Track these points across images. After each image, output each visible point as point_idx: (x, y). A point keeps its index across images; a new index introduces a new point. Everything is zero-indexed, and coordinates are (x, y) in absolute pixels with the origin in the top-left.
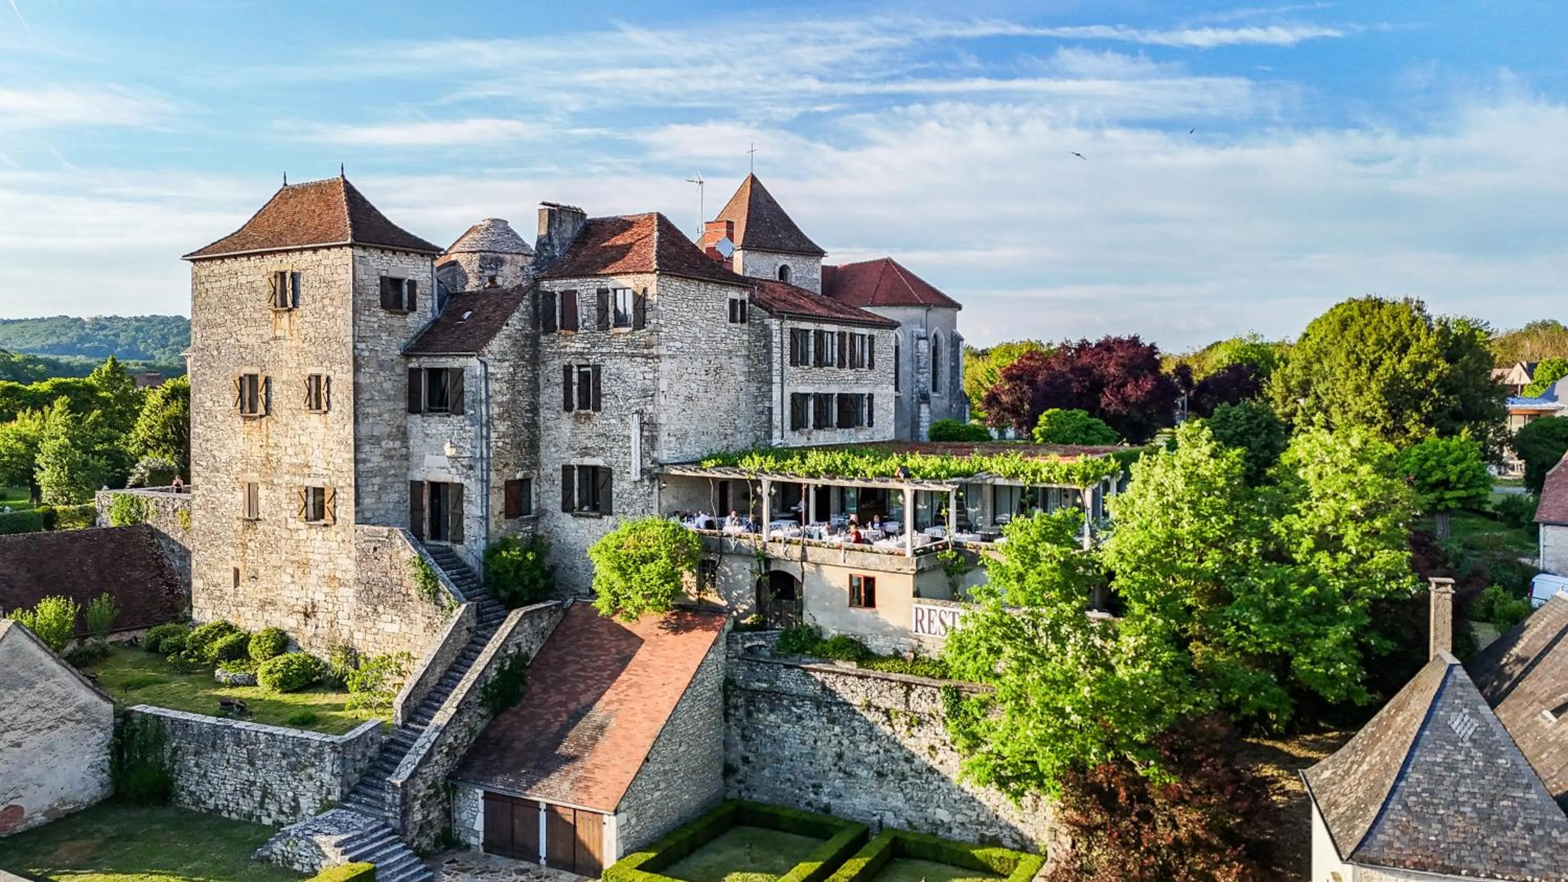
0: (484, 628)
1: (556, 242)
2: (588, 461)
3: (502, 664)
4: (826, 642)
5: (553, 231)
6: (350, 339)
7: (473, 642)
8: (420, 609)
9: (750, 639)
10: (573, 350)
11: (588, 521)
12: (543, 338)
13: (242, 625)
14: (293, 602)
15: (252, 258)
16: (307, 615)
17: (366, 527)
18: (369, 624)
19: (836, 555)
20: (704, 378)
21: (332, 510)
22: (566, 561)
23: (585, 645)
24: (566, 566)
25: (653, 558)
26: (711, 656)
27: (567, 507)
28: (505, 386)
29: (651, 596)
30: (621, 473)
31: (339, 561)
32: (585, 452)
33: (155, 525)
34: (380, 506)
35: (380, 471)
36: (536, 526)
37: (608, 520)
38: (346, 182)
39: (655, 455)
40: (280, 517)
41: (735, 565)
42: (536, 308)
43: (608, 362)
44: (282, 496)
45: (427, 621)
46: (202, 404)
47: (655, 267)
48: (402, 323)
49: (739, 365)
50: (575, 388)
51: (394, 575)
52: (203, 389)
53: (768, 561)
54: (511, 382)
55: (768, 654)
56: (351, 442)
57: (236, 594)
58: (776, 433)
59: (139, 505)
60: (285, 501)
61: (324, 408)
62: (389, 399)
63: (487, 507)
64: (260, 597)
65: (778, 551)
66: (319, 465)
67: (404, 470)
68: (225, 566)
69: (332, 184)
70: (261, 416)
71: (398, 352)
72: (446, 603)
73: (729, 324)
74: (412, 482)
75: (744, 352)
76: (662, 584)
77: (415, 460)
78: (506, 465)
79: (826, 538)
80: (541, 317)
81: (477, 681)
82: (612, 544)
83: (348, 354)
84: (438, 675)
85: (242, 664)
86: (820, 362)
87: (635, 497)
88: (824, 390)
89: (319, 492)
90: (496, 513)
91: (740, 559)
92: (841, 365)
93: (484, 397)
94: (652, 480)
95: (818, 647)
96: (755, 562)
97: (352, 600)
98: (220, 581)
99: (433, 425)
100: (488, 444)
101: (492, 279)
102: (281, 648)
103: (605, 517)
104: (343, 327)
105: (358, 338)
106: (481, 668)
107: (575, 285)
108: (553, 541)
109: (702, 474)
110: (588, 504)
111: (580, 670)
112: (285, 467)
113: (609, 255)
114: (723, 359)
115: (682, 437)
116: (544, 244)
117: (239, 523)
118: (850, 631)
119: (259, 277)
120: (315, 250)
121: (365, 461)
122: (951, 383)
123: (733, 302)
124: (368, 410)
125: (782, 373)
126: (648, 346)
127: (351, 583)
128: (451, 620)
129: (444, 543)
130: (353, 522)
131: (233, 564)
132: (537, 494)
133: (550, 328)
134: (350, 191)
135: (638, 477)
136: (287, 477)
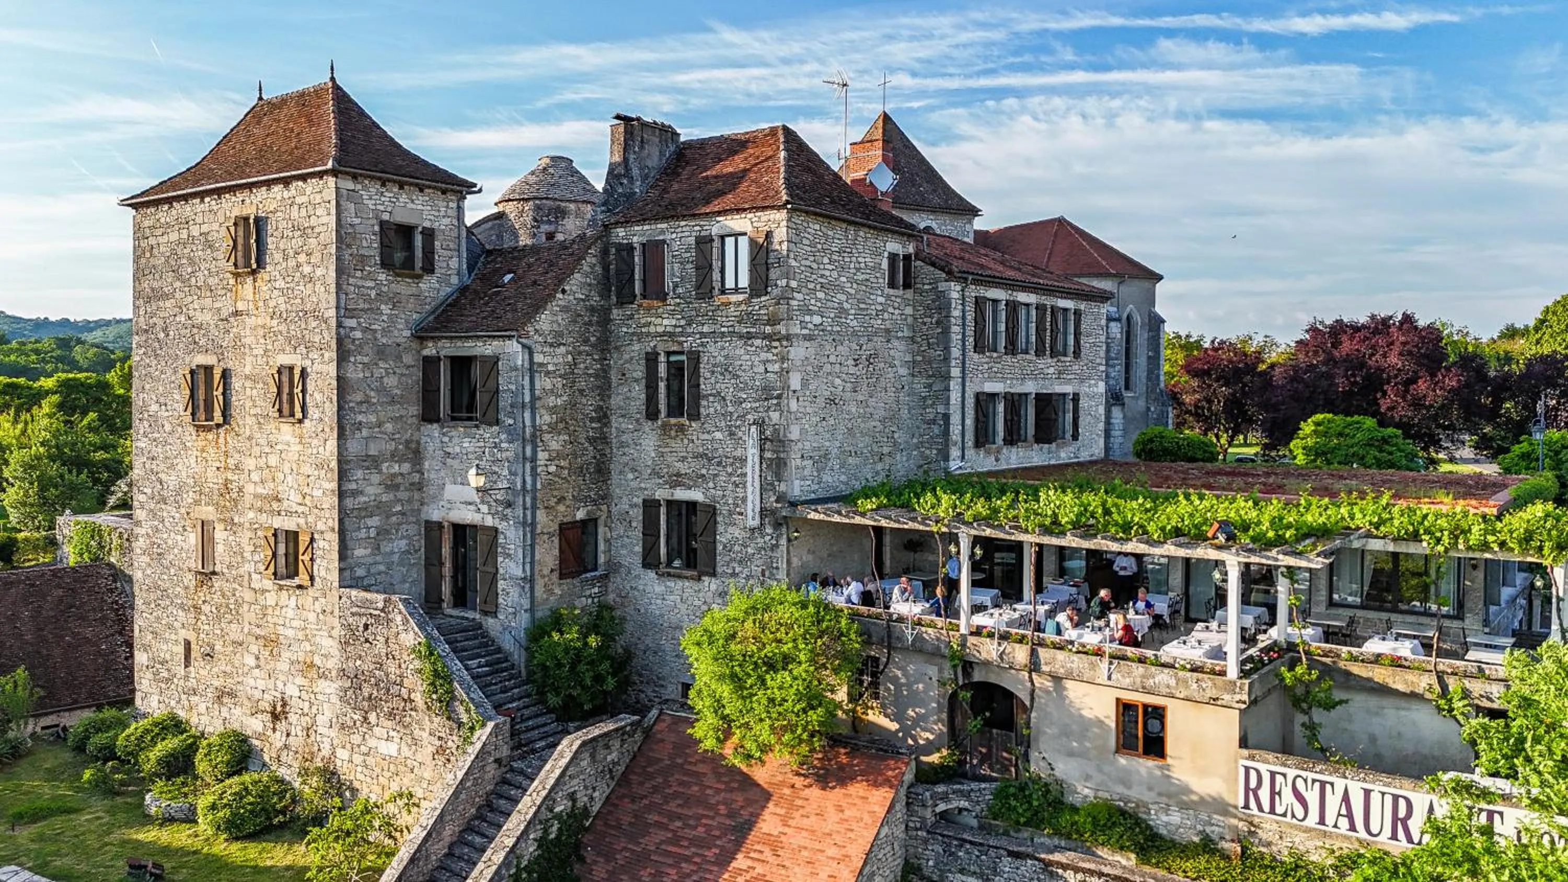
0: (522, 758)
1: (635, 172)
2: (681, 494)
3: (546, 831)
4: (1074, 809)
5: (632, 157)
6: (332, 313)
7: (504, 781)
8: (427, 724)
9: (945, 798)
10: (660, 329)
11: (680, 583)
12: (616, 313)
13: (194, 720)
14: (257, 694)
15: (207, 199)
16: (275, 717)
17: (354, 593)
18: (356, 739)
19: (1093, 666)
20: (852, 370)
21: (308, 564)
22: (648, 641)
23: (676, 795)
24: (648, 648)
25: (787, 660)
26: (885, 830)
27: (650, 561)
28: (559, 382)
29: (784, 729)
30: (731, 513)
31: (318, 639)
32: (677, 480)
33: (118, 565)
34: (378, 558)
35: (380, 508)
36: (604, 593)
37: (711, 585)
38: (337, 88)
39: (783, 487)
40: (241, 571)
41: (911, 668)
42: (606, 268)
43: (711, 348)
44: (245, 541)
45: (438, 743)
46: (145, 406)
47: (785, 198)
48: (413, 290)
49: (899, 351)
50: (662, 385)
51: (392, 667)
52: (147, 387)
53: (968, 666)
54: (569, 376)
55: (974, 823)
56: (334, 464)
57: (186, 678)
58: (955, 452)
59: (101, 537)
60: (249, 548)
61: (299, 415)
62: (393, 402)
63: (532, 563)
64: (216, 683)
65: (989, 650)
66: (292, 499)
67: (416, 506)
68: (173, 637)
69: (318, 92)
70: (218, 426)
71: (407, 333)
72: (464, 718)
73: (887, 290)
74: (427, 522)
75: (907, 333)
76: (805, 711)
77: (432, 490)
78: (561, 500)
79: (1071, 633)
80: (613, 280)
81: (506, 863)
82: (719, 629)
83: (330, 337)
84: (448, 840)
85: (184, 784)
86: (1012, 348)
87: (750, 551)
88: (1018, 389)
89: (292, 537)
90: (546, 571)
91: (920, 658)
92: (1040, 353)
93: (527, 399)
94: (777, 525)
95: (1065, 819)
96: (947, 665)
97: (335, 699)
98: (168, 657)
99: (455, 440)
100: (534, 469)
101: (550, 236)
102: (240, 762)
103: (706, 579)
104: (323, 296)
105: (344, 311)
106: (510, 842)
107: (662, 232)
108: (630, 610)
109: (858, 520)
110: (679, 556)
111: (669, 842)
112: (248, 499)
113: (712, 188)
114: (879, 341)
115: (821, 460)
116: (619, 176)
117: (190, 576)
118: (1116, 792)
119: (215, 226)
120: (286, 182)
121: (355, 493)
122: (1149, 378)
123: (893, 258)
124: (360, 418)
125: (964, 363)
126: (773, 321)
127: (334, 673)
128: (470, 749)
129: (470, 615)
130: (336, 584)
131: (183, 634)
132: (607, 541)
133: (626, 298)
134: (342, 99)
135: (757, 522)
136: (251, 515)
